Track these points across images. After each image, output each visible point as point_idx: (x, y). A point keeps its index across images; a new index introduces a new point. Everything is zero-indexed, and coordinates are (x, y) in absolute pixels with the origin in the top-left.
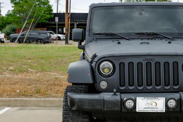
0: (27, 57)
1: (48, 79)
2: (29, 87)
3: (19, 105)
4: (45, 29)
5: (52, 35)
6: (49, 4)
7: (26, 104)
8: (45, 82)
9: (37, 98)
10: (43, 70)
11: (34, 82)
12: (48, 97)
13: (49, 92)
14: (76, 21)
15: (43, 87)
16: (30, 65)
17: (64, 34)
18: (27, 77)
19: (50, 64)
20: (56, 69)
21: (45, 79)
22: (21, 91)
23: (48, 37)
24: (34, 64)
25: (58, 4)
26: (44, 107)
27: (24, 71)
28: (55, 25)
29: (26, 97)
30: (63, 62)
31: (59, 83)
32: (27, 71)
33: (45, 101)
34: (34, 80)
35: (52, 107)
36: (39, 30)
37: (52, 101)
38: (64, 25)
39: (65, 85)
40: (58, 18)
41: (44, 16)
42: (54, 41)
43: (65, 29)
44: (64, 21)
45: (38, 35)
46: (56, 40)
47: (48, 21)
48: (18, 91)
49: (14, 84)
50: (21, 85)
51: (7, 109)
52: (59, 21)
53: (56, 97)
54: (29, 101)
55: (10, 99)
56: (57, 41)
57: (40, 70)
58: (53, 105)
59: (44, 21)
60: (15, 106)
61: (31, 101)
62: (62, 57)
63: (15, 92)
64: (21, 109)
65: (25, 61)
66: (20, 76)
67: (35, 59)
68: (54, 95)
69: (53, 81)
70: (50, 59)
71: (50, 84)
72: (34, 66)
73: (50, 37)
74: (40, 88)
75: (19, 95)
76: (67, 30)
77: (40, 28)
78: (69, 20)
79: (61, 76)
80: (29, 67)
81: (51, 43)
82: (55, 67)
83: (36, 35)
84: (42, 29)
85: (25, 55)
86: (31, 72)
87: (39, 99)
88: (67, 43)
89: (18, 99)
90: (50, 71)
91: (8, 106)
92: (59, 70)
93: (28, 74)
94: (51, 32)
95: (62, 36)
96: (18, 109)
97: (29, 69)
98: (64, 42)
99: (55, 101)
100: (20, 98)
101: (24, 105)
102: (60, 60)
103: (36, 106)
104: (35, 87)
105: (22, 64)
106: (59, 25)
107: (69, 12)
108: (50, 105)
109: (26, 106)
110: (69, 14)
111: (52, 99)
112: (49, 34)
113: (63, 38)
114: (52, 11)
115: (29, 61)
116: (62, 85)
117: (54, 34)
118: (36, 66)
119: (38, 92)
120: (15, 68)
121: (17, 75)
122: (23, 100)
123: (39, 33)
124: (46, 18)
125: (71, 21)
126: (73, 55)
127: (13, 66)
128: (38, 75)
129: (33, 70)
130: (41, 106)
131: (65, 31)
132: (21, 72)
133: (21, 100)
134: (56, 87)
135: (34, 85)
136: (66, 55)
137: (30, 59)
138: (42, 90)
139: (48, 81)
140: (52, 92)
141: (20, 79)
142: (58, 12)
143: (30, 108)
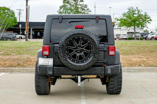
0: (9, 47)
1: (23, 58)
2: (13, 62)
3: (9, 71)
4: (12, 32)
5: (17, 36)
6: (15, 16)
7: (13, 71)
8: (22, 60)
9: (19, 68)
10: (20, 54)
11: (16, 60)
12: (24, 67)
13: (25, 65)
14: (32, 27)
15: (22, 62)
16: (11, 51)
17: (25, 35)
18: (11, 58)
19: (23, 51)
20: (27, 53)
21: (22, 58)
22: (9, 64)
23: (14, 37)
24: (14, 51)
25: (20, 16)
26: (23, 72)
27: (9, 54)
28: (19, 29)
29: (12, 67)
30: (30, 50)
31: (30, 60)
32: (10, 55)
33: (23, 69)
34: (16, 59)
35: (27, 72)
36: (9, 33)
37: (27, 69)
38: (25, 29)
39: (33, 61)
40: (21, 25)
41: (12, 24)
42: (18, 40)
43: (25, 32)
44: (25, 27)
45: (8, 35)
46: (19, 38)
47: (14, 27)
48: (8, 64)
49: (5, 61)
50: (9, 61)
51: (3, 73)
52: (22, 27)
53: (29, 67)
54: (14, 69)
55: (4, 68)
56: (20, 40)
57: (18, 54)
58: (28, 71)
59: (12, 27)
60: (7, 72)
61: (16, 69)
62: (29, 47)
63: (6, 65)
64: (11, 74)
65: (9, 49)
66: (7, 57)
67: (14, 48)
68: (28, 66)
69: (26, 60)
70: (23, 48)
71: (25, 61)
72: (14, 52)
73: (16, 36)
74: (20, 63)
75: (9, 66)
76: (27, 32)
77: (9, 31)
78: (28, 26)
79: (31, 57)
80: (11, 52)
81: (16, 40)
82: (26, 52)
83: (7, 35)
84: (10, 31)
85: (8, 46)
86: (13, 55)
87: (20, 68)
88: (27, 40)
89: (8, 68)
90: (24, 54)
91: (4, 72)
92: (29, 54)
93: (11, 56)
94: (16, 33)
95: (23, 36)
96: (9, 74)
97: (12, 53)
98: (25, 40)
99: (29, 69)
100: (10, 68)
101: (12, 72)
102: (29, 48)
103: (18, 72)
104: (17, 62)
105: (7, 51)
106: (21, 29)
107: (28, 21)
108: (26, 71)
109: (13, 72)
110: (28, 22)
111: (27, 68)
112: (15, 35)
113: (24, 38)
114: (16, 20)
115: (11, 49)
116: (32, 61)
117: (17, 35)
118: (16, 52)
119: (19, 65)
120: (3, 53)
121: (5, 56)
122: (11, 69)
123: (8, 34)
124: (13, 25)
125: (29, 27)
126: (36, 46)
127: (2, 51)
128: (17, 56)
129: (14, 54)
130: (21, 72)
131: (25, 33)
132: (7, 55)
133: (10, 69)
134: (28, 62)
135: (16, 61)
136: (32, 46)
137: (11, 48)
138: (21, 64)
139: (23, 59)
140: (26, 65)
141: (8, 58)
142: (20, 21)
143: (15, 73)
